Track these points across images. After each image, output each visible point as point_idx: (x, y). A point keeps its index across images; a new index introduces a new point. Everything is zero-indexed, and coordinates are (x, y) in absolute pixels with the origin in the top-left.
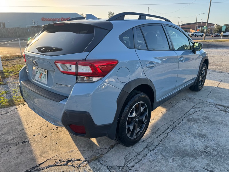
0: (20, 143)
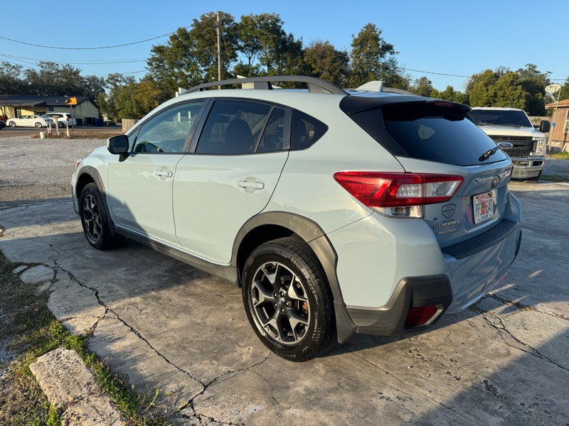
0: (498, 395)
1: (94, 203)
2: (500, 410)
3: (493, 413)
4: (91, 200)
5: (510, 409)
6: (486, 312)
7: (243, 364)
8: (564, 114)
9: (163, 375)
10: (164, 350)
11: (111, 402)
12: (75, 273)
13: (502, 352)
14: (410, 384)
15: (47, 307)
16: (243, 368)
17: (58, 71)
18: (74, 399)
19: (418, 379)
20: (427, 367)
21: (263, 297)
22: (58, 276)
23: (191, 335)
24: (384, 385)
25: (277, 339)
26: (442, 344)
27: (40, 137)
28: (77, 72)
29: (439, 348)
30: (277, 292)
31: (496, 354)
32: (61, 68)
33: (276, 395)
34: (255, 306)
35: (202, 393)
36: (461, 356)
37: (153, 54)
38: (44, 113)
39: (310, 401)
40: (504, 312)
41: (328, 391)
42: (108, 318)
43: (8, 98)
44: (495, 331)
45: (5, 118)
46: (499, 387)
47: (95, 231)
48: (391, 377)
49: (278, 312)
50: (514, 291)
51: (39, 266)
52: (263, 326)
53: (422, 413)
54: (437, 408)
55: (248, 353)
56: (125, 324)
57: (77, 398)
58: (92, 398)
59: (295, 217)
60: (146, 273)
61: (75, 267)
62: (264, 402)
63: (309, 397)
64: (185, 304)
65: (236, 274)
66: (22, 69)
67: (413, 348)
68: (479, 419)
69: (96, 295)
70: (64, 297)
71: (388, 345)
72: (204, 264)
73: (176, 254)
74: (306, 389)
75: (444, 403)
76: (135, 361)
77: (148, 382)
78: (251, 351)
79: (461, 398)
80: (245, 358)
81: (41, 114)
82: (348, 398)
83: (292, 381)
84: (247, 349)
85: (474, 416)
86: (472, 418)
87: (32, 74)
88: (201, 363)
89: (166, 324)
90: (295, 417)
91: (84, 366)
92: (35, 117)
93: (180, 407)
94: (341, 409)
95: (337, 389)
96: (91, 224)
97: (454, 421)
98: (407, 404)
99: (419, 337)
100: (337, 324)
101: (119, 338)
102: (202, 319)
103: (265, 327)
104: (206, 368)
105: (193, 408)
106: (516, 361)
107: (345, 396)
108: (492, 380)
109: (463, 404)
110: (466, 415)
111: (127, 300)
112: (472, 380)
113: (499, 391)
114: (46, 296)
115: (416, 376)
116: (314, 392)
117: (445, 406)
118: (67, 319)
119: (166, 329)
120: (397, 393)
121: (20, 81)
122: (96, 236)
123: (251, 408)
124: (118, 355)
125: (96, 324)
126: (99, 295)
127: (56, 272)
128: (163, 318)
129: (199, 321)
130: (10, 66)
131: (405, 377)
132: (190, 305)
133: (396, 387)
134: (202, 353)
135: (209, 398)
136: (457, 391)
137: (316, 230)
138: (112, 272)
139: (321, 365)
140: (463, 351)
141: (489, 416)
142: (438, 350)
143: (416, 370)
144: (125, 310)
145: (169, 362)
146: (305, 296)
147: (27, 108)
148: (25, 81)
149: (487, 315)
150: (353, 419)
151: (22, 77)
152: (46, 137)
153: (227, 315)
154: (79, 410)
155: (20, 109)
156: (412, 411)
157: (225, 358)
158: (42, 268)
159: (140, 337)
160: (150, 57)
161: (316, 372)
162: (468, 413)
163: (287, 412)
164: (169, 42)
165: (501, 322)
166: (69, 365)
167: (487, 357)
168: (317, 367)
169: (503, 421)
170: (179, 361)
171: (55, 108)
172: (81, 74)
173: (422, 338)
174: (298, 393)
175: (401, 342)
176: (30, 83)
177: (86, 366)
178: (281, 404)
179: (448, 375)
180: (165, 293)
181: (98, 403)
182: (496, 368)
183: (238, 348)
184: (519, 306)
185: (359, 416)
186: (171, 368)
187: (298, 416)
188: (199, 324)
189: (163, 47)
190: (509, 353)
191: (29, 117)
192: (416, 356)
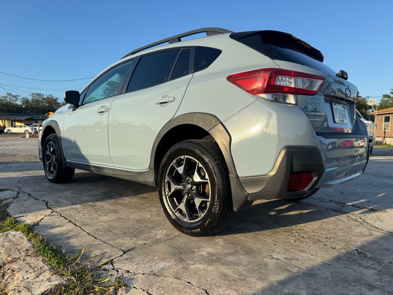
1: (53, 147)
2: (373, 266)
3: (367, 267)
4: (51, 145)
5: (381, 266)
6: (348, 213)
7: (157, 240)
8: (382, 119)
9: (90, 246)
10: (93, 232)
11: (42, 260)
12: (33, 194)
13: (366, 233)
14: (294, 251)
15: (6, 211)
16: (157, 242)
17: (44, 99)
18: (13, 259)
19: (301, 248)
20: (307, 241)
21: (174, 187)
22: (19, 195)
23: (116, 224)
24: (274, 251)
25: (185, 220)
26: (316, 229)
27: (26, 137)
28: (56, 99)
29: (316, 231)
30: (185, 180)
31: (361, 235)
32: (45, 97)
33: (183, 256)
34: (167, 197)
35: (121, 256)
36: (333, 235)
37: (107, 86)
38: (31, 124)
39: (212, 260)
40: (362, 213)
41: (227, 254)
42: (52, 215)
43: (8, 115)
44: (358, 223)
45: (4, 127)
46: (368, 252)
47: (52, 169)
48: (278, 247)
49: (186, 197)
50: (367, 203)
51: (7, 191)
52: (174, 211)
53: (307, 268)
54: (319, 264)
55: (162, 233)
56: (65, 218)
57: (16, 258)
58: (28, 259)
59: (198, 115)
60: (87, 194)
61: (34, 191)
62: (173, 261)
63: (211, 258)
64: (114, 209)
65: (154, 175)
66: (19, 97)
67: (294, 232)
68: (356, 271)
69: (46, 204)
70: (21, 206)
71: (274, 230)
72: (130, 174)
73: (109, 172)
74: (208, 253)
75: (324, 262)
76: (69, 238)
77: (77, 250)
78: (164, 233)
79: (338, 259)
80: (158, 236)
81: (29, 125)
82: (244, 259)
83: (197, 249)
84: (161, 231)
85: (351, 269)
86: (350, 270)
87: (26, 101)
88: (123, 239)
89: (97, 219)
90: (200, 269)
91: (27, 240)
92: (25, 127)
93: (102, 264)
94: (238, 265)
95: (234, 253)
96: (50, 164)
97: (335, 272)
98: (294, 262)
99: (298, 226)
100: (233, 194)
101: (59, 226)
102: (126, 216)
103: (176, 212)
104: (126, 242)
105: (112, 265)
106: (378, 239)
107: (241, 257)
108: (361, 249)
109: (341, 262)
110: (345, 269)
111: (70, 207)
112: (345, 249)
113: (369, 255)
114: (7, 205)
115: (298, 246)
116: (215, 255)
117: (326, 263)
118: (20, 217)
119: (97, 221)
120: (284, 256)
121: (17, 105)
122: (53, 172)
123: (162, 265)
124: (56, 235)
125: (42, 219)
126: (48, 204)
127: (18, 193)
128: (96, 216)
129: (124, 217)
130: (12, 95)
131: (290, 247)
132: (118, 209)
133: (283, 252)
134: (125, 233)
135: (127, 259)
136: (334, 255)
137: (214, 120)
138: (61, 193)
139: (221, 240)
140: (334, 233)
141: (363, 269)
142: (314, 232)
143: (298, 243)
144: (67, 212)
145: (96, 238)
146: (207, 177)
147: (19, 121)
148: (21, 105)
149: (350, 215)
150: (248, 270)
151: (19, 103)
152: (30, 137)
153: (147, 214)
154: (15, 266)
155: (15, 122)
156: (298, 266)
157: (143, 236)
158: (9, 191)
159: (76, 225)
160: (105, 88)
161: (217, 244)
162: (345, 267)
163: (192, 267)
164: (118, 79)
165: (361, 218)
166: (14, 240)
167: (354, 236)
168: (217, 241)
169: (376, 272)
170: (104, 238)
171: (39, 121)
172: (58, 101)
173: (301, 226)
174: (201, 255)
175: (284, 228)
176: (24, 107)
177: (28, 240)
178: (187, 262)
179: (325, 246)
180: (99, 204)
181: (33, 261)
182: (363, 242)
183: (153, 231)
184: (373, 210)
185: (253, 269)
186: (97, 242)
187: (201, 269)
188: (123, 219)
189: (114, 82)
190: (372, 234)
191: (21, 126)
192: (297, 236)
